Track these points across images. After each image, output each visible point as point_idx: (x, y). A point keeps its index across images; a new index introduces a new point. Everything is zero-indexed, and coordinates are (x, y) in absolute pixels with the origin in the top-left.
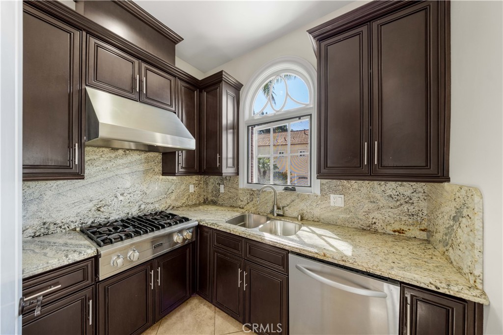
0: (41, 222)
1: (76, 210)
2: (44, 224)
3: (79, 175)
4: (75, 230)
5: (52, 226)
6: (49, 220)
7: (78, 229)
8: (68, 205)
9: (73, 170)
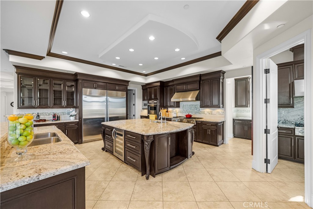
0: (284, 119)
1: (294, 118)
2: (285, 120)
3: (293, 107)
4: (293, 124)
5: (287, 121)
6: (286, 119)
7: (294, 124)
8: (291, 116)
9: (291, 105)
